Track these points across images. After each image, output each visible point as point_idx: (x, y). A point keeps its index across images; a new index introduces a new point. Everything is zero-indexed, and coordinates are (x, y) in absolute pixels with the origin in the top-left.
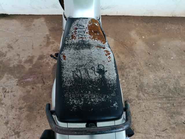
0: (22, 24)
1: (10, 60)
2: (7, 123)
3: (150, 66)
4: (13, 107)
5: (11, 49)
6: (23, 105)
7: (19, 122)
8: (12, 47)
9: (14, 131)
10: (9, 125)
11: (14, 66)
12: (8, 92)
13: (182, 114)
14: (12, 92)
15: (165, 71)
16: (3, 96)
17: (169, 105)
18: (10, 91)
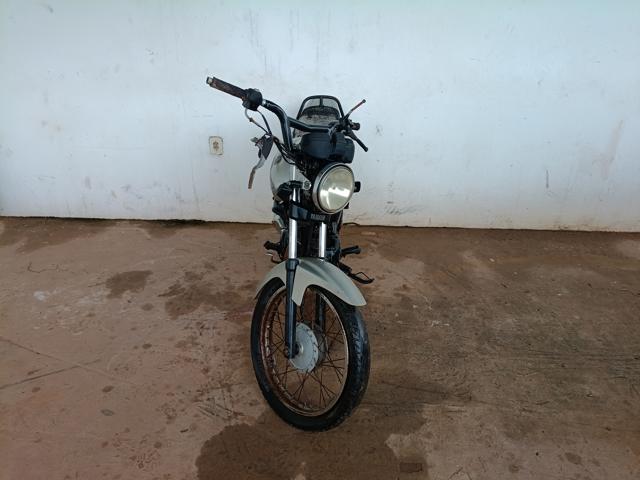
0: (231, 236)
1: (210, 284)
2: (206, 371)
3: (508, 304)
4: (217, 350)
5: (211, 270)
6: (238, 348)
7: (230, 370)
8: (213, 268)
9: (220, 382)
10: (209, 374)
11: (218, 293)
12: (208, 329)
13: (583, 382)
14: (214, 328)
15: (541, 313)
16: (198, 334)
17: (553, 366)
18: (212, 326)
